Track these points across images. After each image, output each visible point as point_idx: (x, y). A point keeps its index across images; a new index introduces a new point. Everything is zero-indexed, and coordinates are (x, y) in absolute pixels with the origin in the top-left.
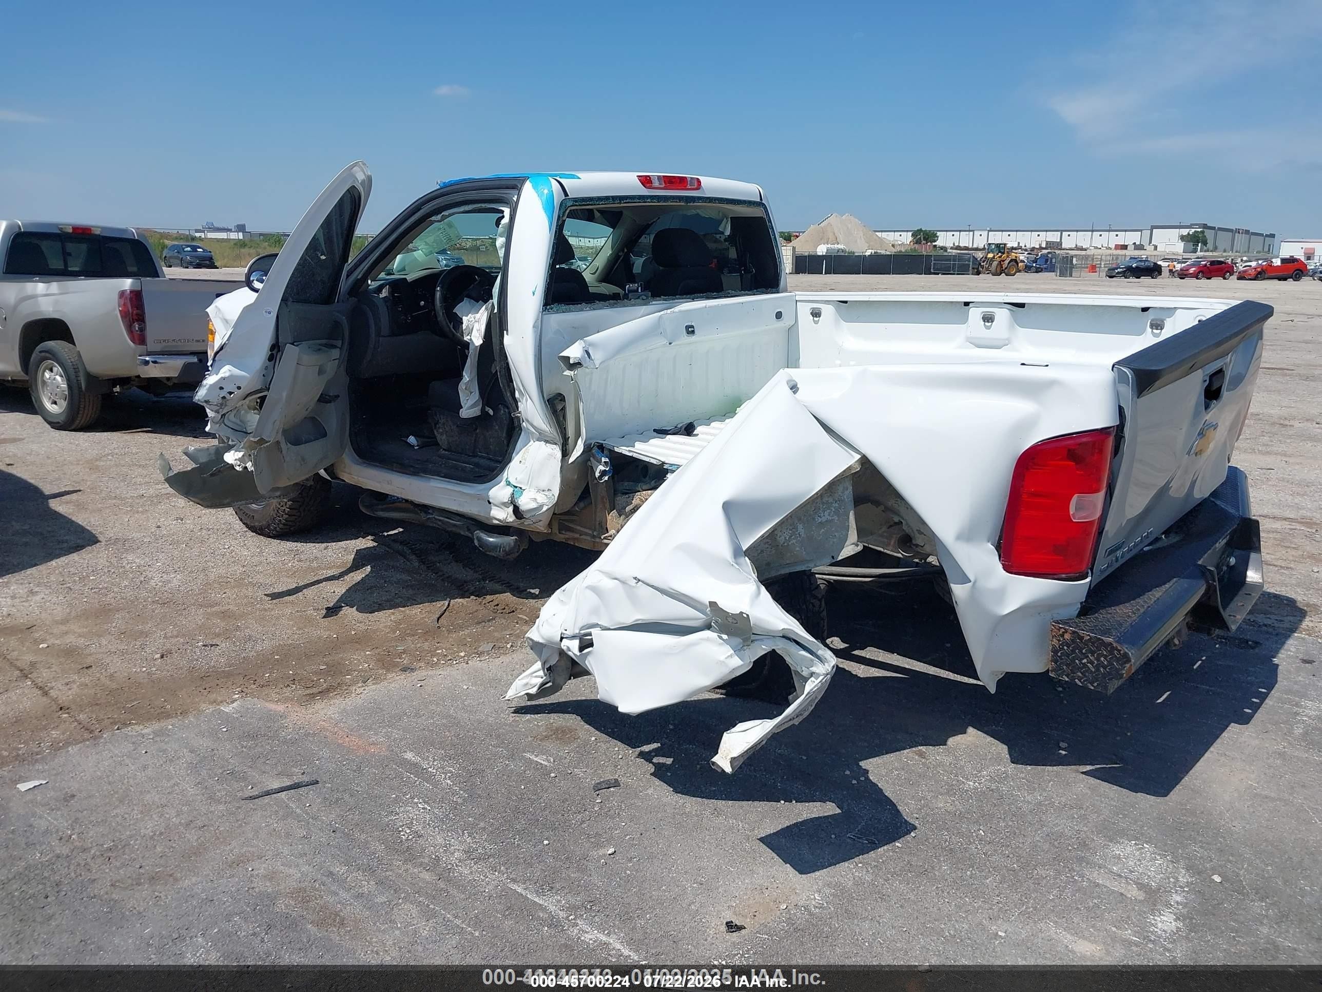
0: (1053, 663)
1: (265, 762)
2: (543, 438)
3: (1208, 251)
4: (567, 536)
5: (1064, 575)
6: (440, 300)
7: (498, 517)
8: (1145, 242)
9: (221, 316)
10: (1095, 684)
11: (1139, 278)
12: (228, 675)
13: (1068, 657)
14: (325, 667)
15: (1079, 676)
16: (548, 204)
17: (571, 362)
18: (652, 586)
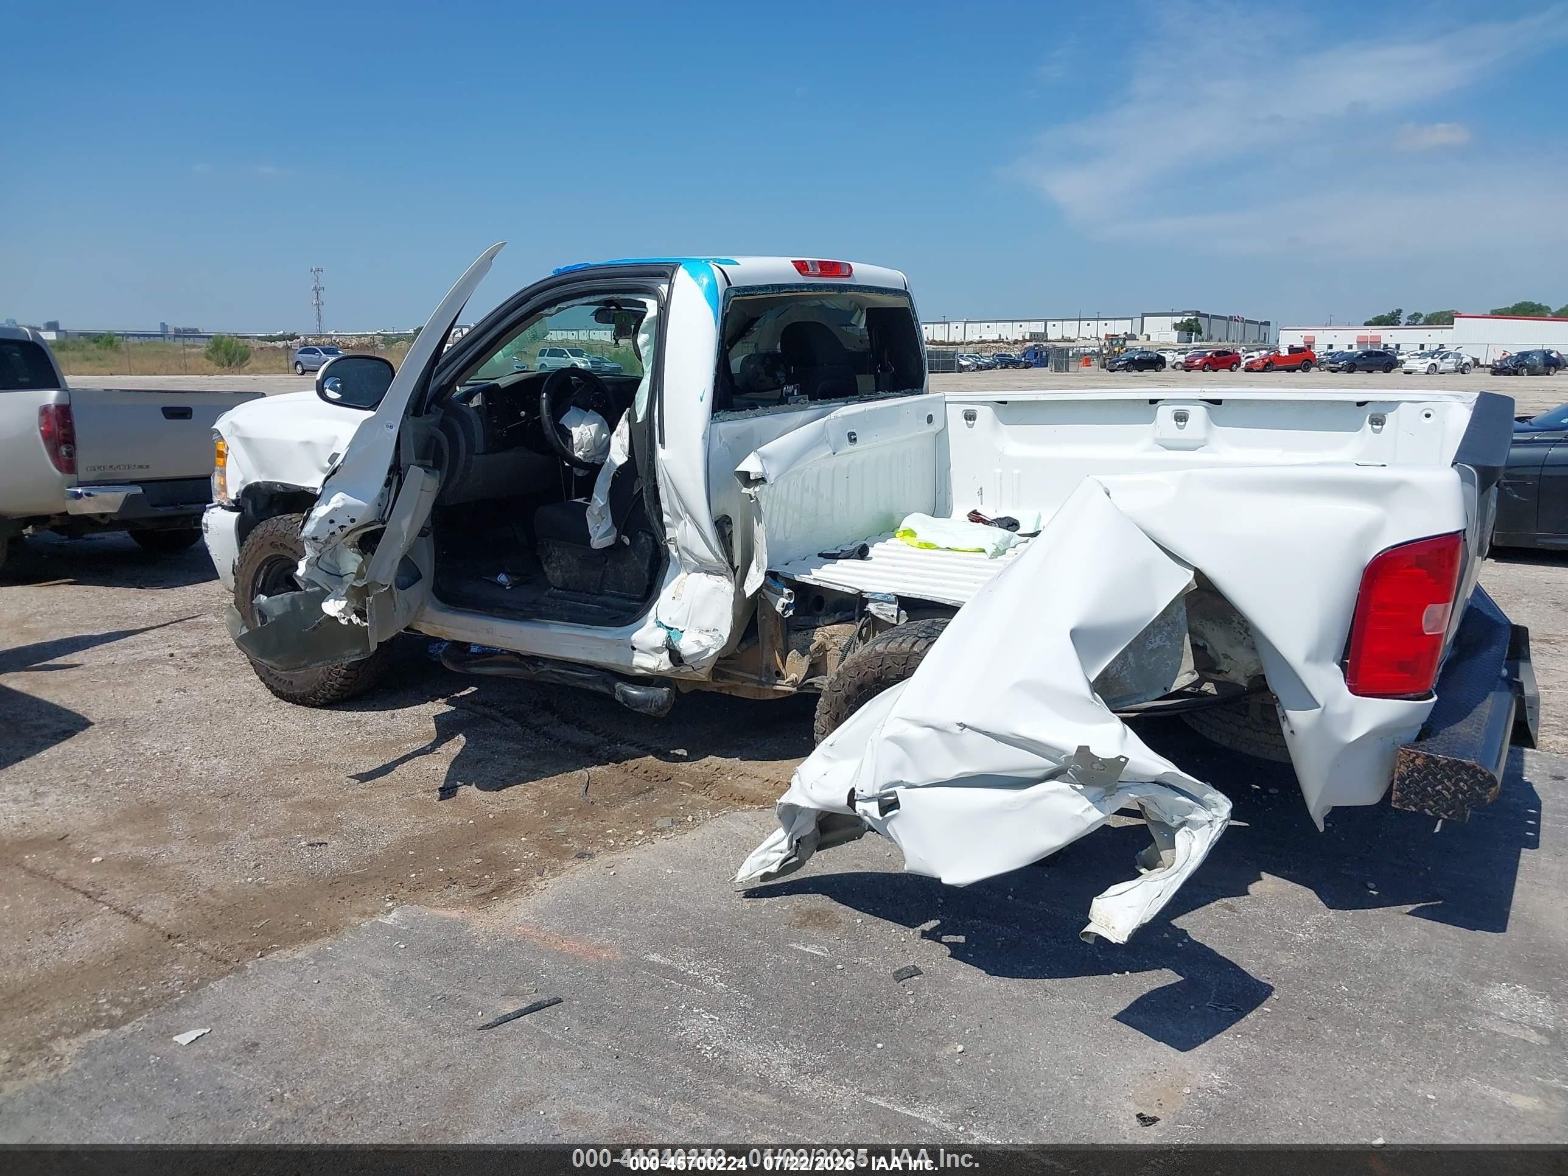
0: (1398, 793)
1: (477, 982)
2: (704, 568)
3: (1202, 340)
4: (722, 685)
5: (1412, 695)
6: (547, 408)
7: (645, 666)
8: (1137, 332)
9: (237, 434)
10: (1450, 813)
11: (1142, 371)
12: (363, 879)
13: (1418, 785)
14: (481, 860)
15: (1429, 805)
16: (710, 292)
17: (752, 477)
18: (986, 733)
